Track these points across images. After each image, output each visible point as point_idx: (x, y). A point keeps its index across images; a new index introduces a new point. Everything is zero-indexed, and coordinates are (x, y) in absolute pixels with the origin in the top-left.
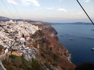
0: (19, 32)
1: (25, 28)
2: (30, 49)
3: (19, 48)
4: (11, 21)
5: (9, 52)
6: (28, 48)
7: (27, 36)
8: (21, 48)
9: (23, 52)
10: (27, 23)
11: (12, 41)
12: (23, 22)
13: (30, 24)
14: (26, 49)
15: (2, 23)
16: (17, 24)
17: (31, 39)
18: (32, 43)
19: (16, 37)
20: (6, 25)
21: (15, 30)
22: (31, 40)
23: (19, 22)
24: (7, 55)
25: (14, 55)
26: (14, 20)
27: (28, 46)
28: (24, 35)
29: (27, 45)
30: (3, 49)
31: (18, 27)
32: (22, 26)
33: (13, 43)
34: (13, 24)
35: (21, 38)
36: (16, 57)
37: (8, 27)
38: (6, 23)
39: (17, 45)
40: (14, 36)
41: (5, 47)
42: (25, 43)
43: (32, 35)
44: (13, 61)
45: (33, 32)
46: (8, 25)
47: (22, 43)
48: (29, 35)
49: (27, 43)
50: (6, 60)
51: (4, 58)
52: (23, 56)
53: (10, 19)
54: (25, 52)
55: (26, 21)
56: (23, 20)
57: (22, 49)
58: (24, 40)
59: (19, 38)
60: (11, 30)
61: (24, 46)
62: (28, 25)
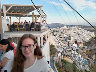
0: (72, 38)
1: (79, 34)
2: (83, 58)
3: (71, 54)
4: (65, 27)
5: (61, 56)
6: (80, 56)
7: (80, 43)
8: (72, 55)
9: (75, 59)
10: (80, 28)
11: (65, 46)
12: (76, 28)
13: (84, 30)
14: (78, 57)
15: (57, 29)
16: (70, 29)
17: (84, 46)
18: (85, 51)
19: (69, 43)
20: (60, 31)
21: (68, 35)
22: (84, 48)
23: (73, 28)
24: (59, 58)
25: (65, 60)
26: (67, 26)
27: (81, 54)
28: (76, 41)
29: (79, 53)
30: (57, 52)
31: (71, 33)
32: (75, 31)
33: (65, 48)
34: (66, 30)
35: (73, 44)
36: (67, 63)
37: (62, 33)
38: (61, 28)
39: (70, 51)
40: (67, 41)
41: (58, 50)
42: (77, 50)
43: (86, 42)
44: (64, 66)
45: (88, 39)
46: (62, 31)
47: (74, 49)
48: (82, 41)
49: (80, 50)
50: (58, 63)
51: (57, 61)
52: (74, 63)
53: (65, 25)
54: (76, 60)
55: (80, 26)
56: (76, 26)
57: (74, 56)
58: (77, 47)
59: (71, 44)
60: (65, 35)
61: (76, 53)
62: (82, 30)
